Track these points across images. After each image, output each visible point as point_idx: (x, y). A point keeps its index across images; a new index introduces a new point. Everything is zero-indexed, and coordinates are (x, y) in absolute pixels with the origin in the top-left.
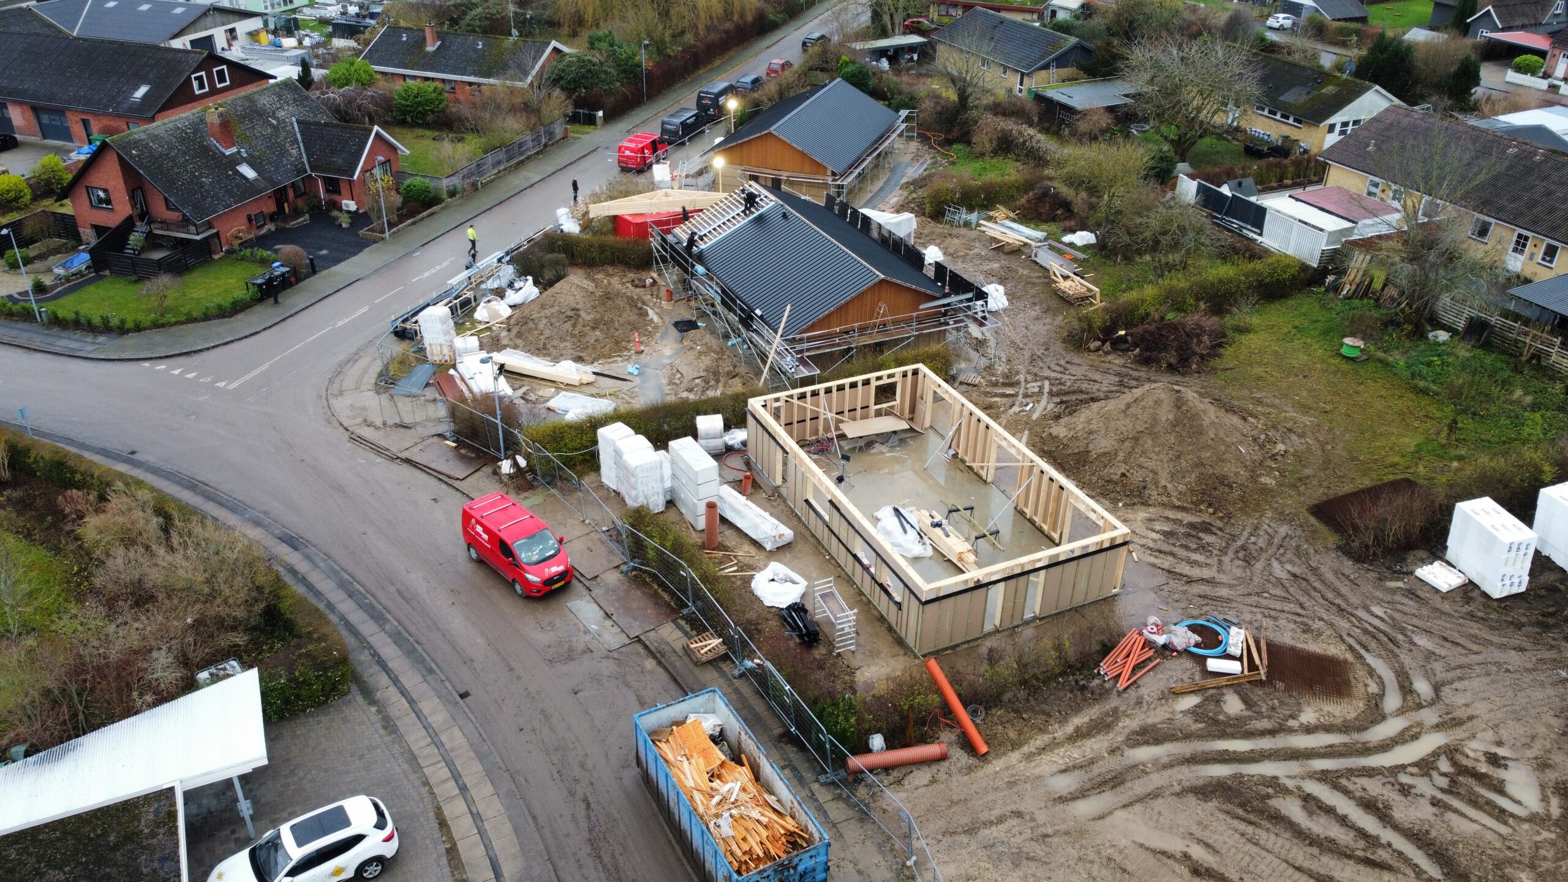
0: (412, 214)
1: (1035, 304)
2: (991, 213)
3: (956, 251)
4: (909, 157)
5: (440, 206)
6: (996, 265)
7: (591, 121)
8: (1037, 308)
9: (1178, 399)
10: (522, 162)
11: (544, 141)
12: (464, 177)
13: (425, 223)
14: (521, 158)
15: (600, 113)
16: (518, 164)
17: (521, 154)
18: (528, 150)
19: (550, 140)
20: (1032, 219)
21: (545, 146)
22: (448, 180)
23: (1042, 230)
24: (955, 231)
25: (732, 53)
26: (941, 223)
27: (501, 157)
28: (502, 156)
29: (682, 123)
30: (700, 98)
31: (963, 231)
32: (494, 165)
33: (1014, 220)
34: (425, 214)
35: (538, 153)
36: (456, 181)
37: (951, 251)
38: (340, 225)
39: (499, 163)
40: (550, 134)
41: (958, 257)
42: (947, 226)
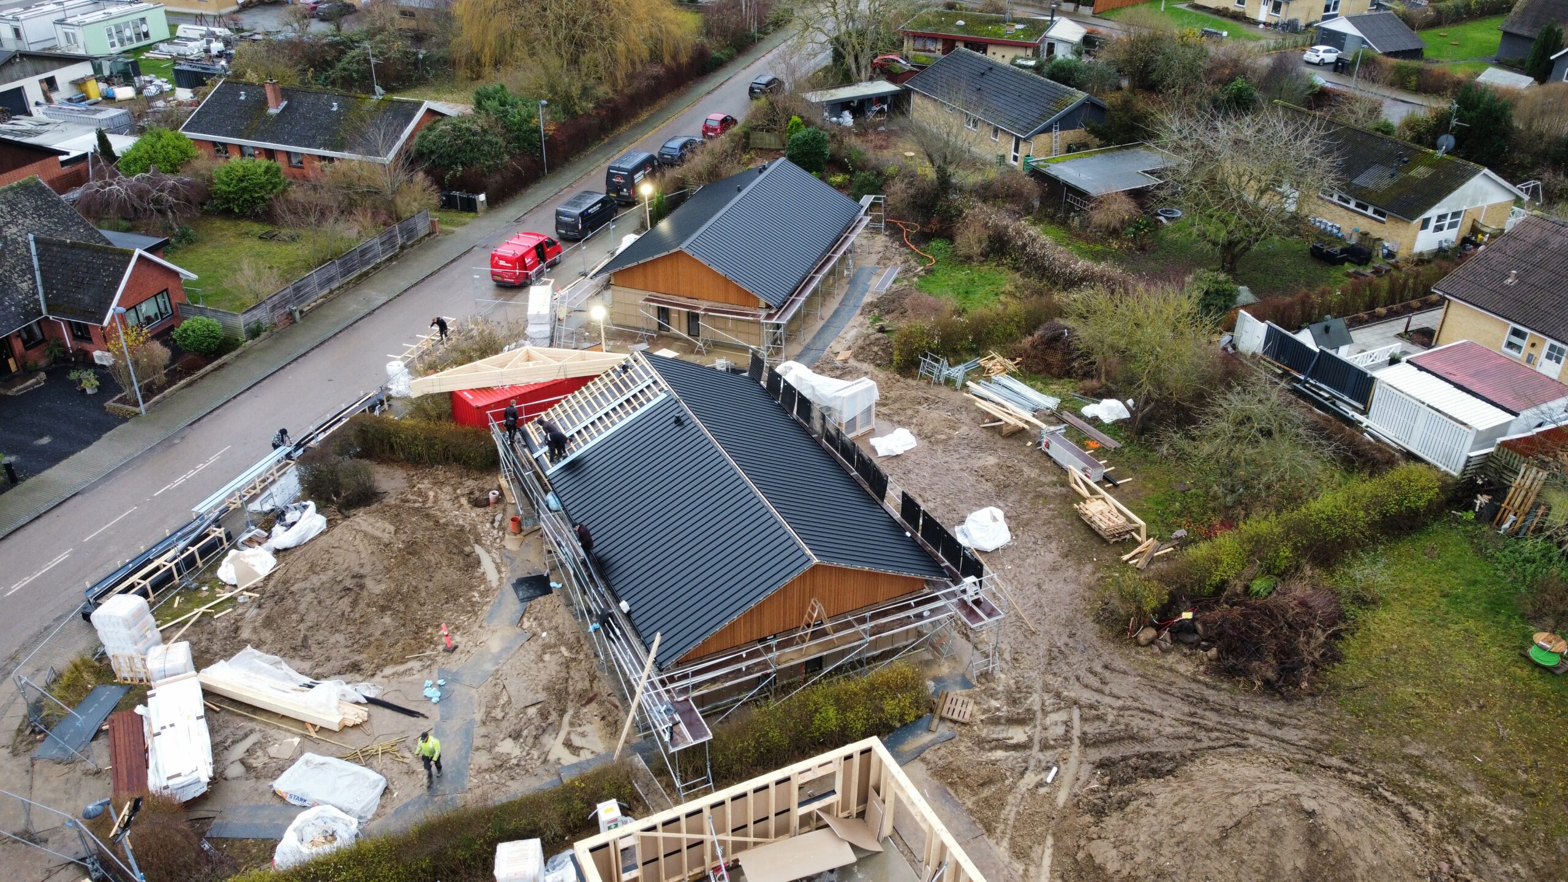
0: (190, 370)
1: (1049, 537)
2: (982, 362)
3: (934, 432)
4: (874, 258)
5: (233, 354)
6: (991, 460)
7: (470, 206)
8: (1054, 545)
9: (1312, 830)
10: (366, 274)
11: (400, 241)
12: (273, 308)
13: (206, 382)
14: (364, 270)
15: (482, 197)
16: (360, 277)
17: (364, 264)
18: (375, 256)
19: (408, 239)
20: (1039, 372)
21: (402, 248)
22: (247, 316)
23: (1053, 394)
24: (933, 392)
25: (664, 102)
26: (914, 377)
27: (333, 272)
28: (335, 269)
29: (582, 214)
30: (610, 175)
31: (944, 392)
32: (322, 286)
33: (1013, 375)
34: (209, 367)
35: (390, 259)
36: (262, 315)
37: (927, 430)
38: (84, 390)
39: (330, 280)
40: (410, 232)
41: (937, 442)
42: (923, 383)
